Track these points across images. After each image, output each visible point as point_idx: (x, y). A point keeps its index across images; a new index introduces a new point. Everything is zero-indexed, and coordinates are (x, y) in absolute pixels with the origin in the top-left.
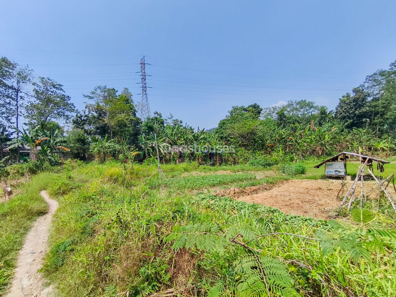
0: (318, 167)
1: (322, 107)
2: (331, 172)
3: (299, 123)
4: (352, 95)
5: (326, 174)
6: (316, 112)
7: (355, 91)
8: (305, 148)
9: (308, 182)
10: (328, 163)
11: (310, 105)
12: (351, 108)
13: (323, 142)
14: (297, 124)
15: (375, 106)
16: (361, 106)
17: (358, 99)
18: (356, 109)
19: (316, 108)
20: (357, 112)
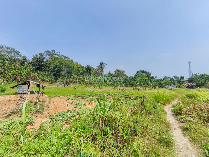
0: (13, 88)
1: (24, 56)
2: (20, 91)
3: (8, 60)
4: (39, 56)
5: (17, 91)
6: (20, 58)
7: (40, 54)
8: (10, 76)
9: (4, 97)
10: (19, 86)
11: (17, 53)
12: (38, 61)
13: (22, 75)
14: (6, 61)
15: (47, 64)
16: (42, 62)
17: (41, 58)
18: (40, 63)
19: (20, 55)
20: (40, 64)
